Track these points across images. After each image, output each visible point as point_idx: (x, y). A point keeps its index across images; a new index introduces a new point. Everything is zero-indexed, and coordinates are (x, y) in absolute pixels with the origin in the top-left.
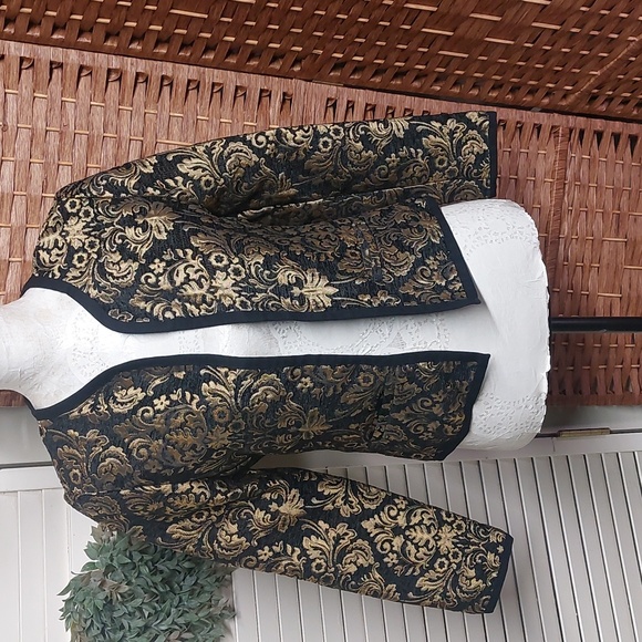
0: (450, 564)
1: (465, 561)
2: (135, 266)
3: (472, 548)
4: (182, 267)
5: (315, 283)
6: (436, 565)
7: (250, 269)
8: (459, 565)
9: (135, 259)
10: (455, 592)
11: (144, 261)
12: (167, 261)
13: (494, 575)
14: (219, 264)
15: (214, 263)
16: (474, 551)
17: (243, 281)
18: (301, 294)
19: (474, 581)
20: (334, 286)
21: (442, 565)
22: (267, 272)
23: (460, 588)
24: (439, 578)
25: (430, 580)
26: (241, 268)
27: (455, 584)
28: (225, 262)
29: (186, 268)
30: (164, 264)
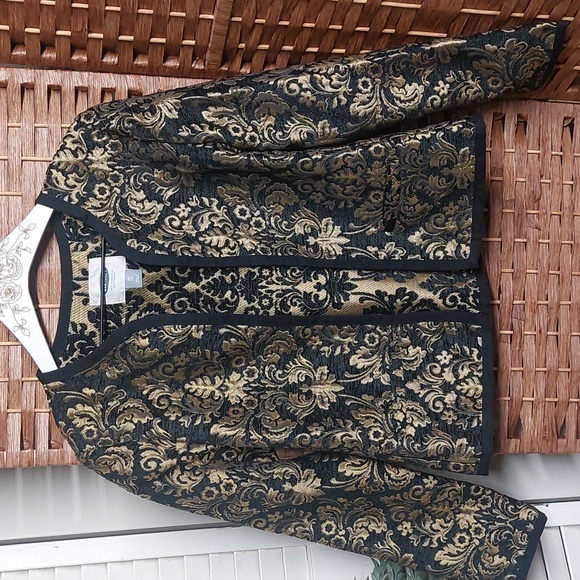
0: (471, 540)
1: (489, 537)
2: (160, 207)
3: (498, 524)
4: (206, 216)
5: (329, 232)
6: (456, 540)
7: (269, 220)
8: (482, 541)
9: (160, 201)
10: (477, 568)
11: (169, 204)
12: (192, 207)
13: (521, 553)
14: (243, 218)
15: (238, 216)
16: (500, 528)
17: (264, 231)
18: (316, 243)
19: (497, 557)
20: (345, 236)
21: (462, 540)
22: (285, 222)
23: (483, 564)
24: (459, 553)
25: (450, 554)
26: (262, 220)
27: (477, 560)
28: (248, 216)
29: (210, 217)
30: (189, 209)
